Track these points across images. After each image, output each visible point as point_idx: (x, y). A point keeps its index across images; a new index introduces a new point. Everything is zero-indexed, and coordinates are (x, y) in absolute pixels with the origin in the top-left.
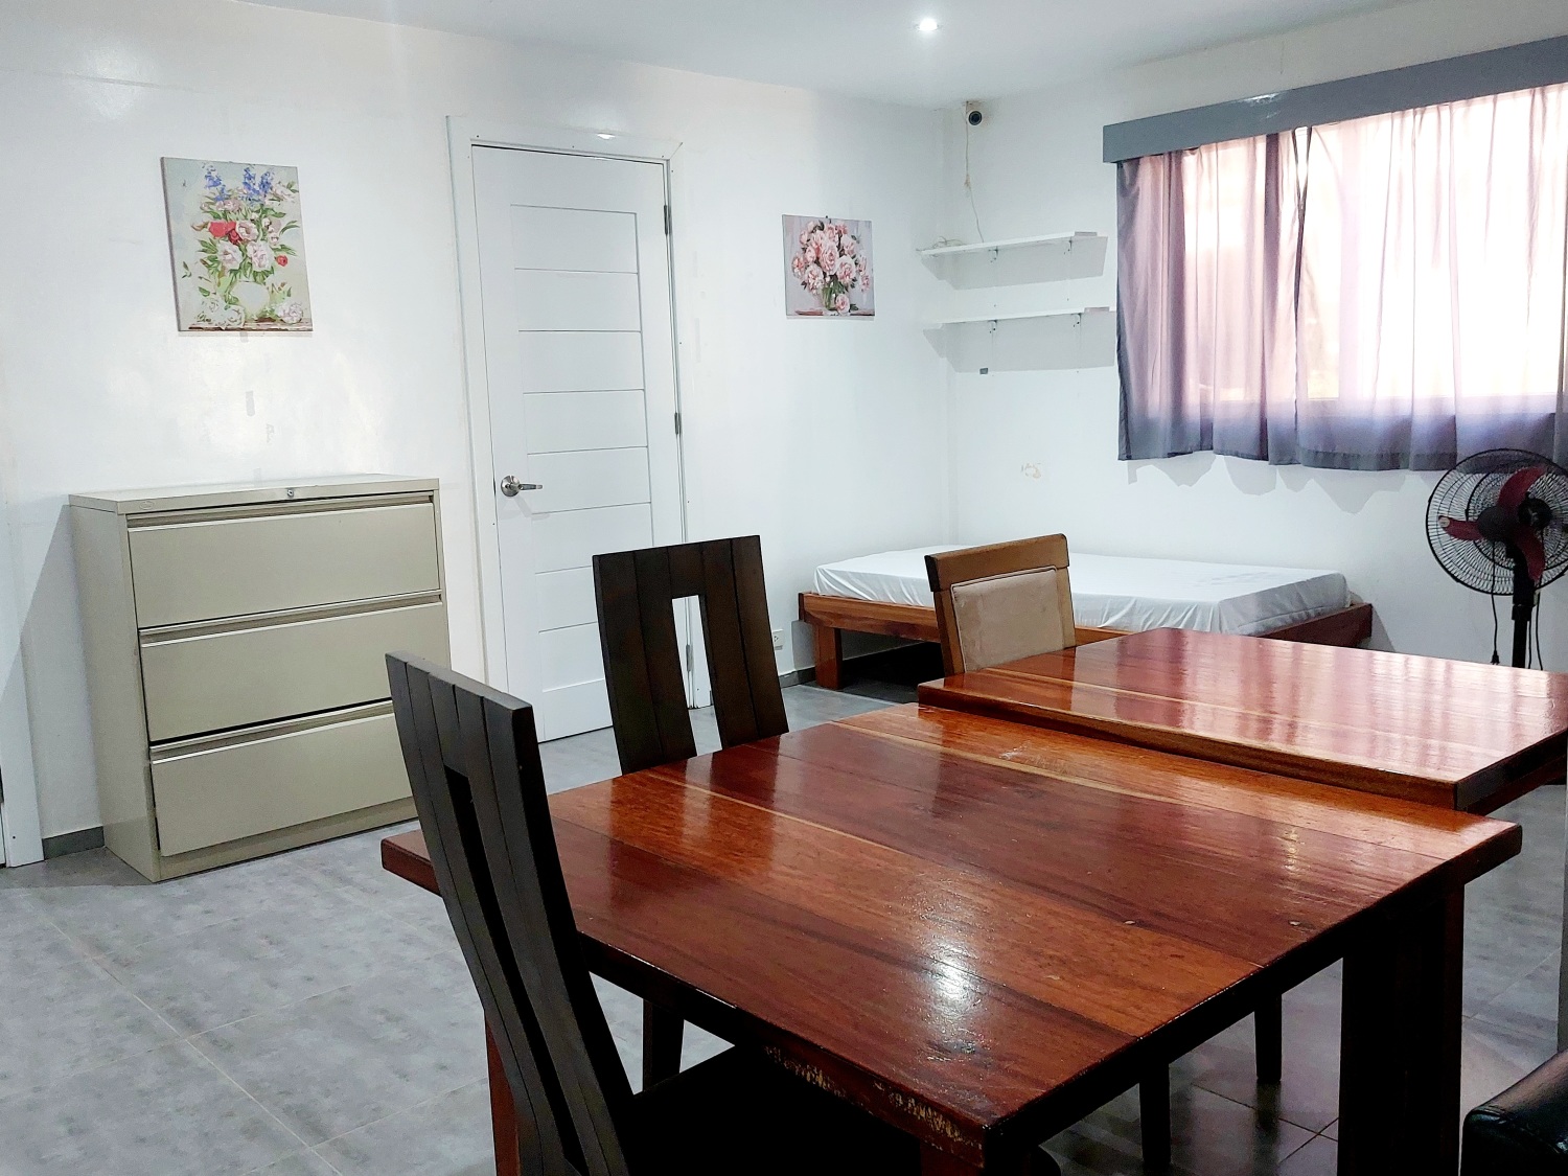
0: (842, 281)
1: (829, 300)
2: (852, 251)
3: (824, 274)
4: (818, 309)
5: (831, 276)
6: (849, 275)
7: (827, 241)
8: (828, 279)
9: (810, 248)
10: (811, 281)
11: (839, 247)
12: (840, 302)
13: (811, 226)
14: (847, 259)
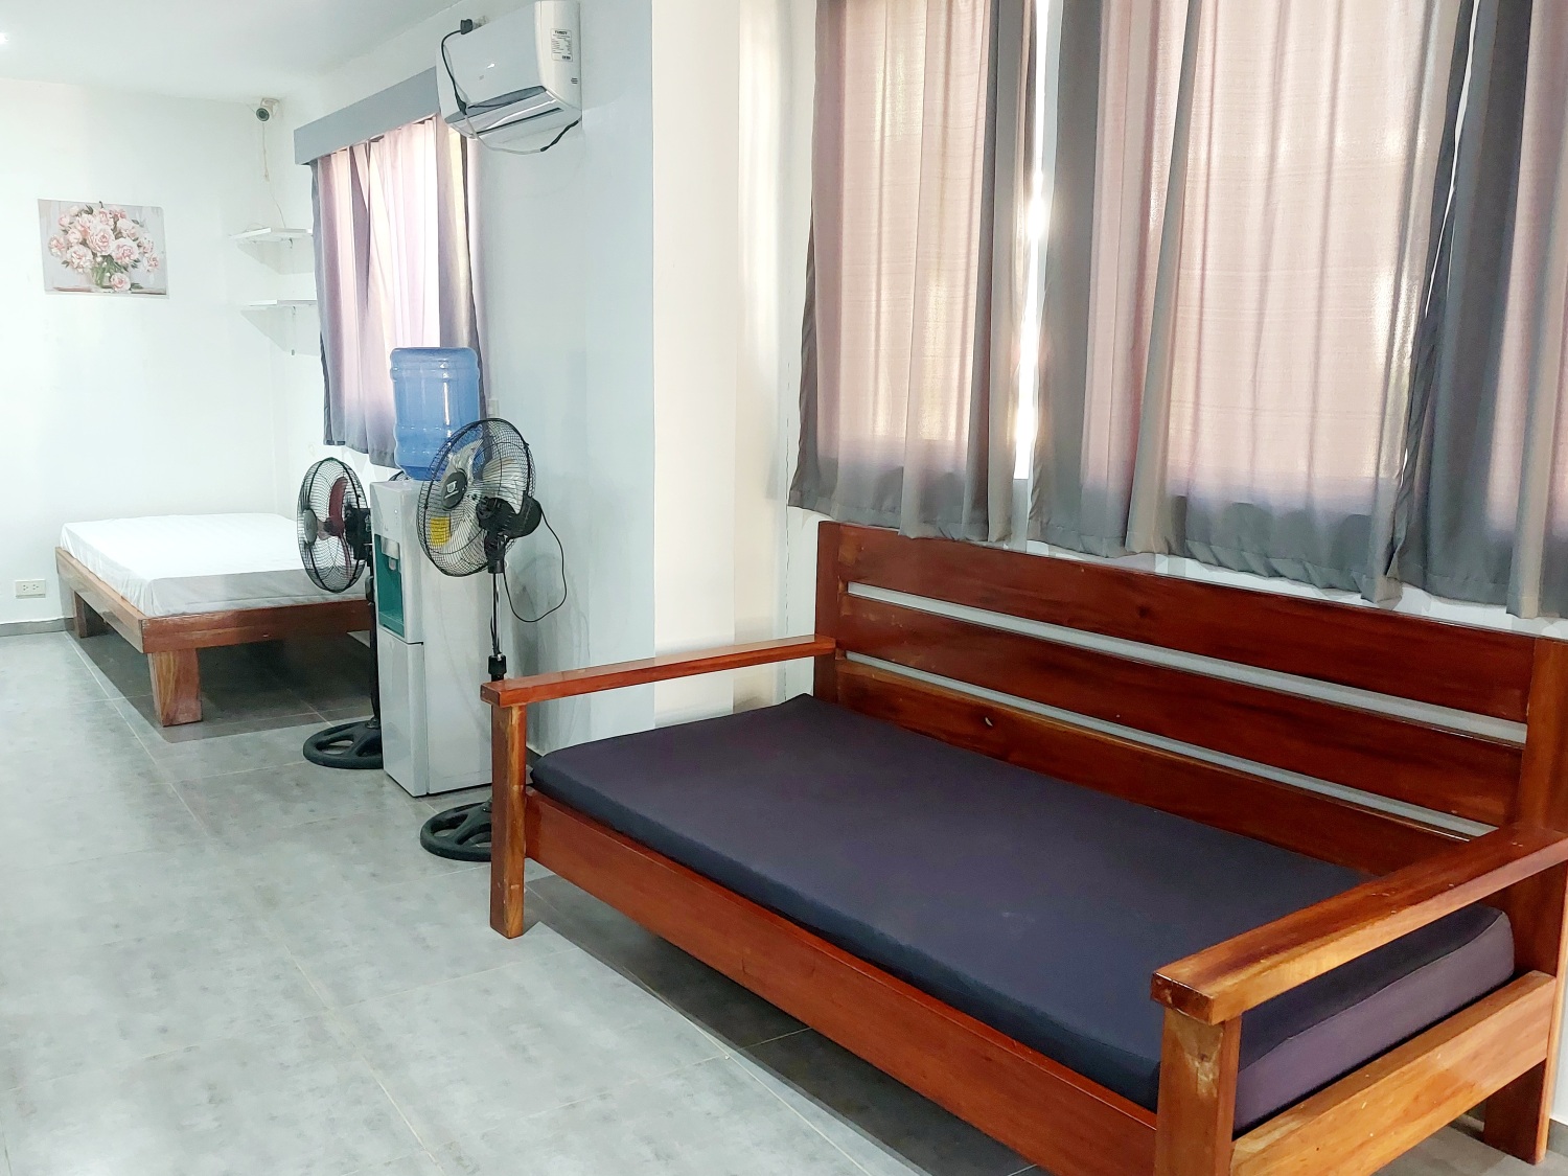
0: (119, 262)
1: (101, 278)
2: (133, 234)
3: (94, 255)
4: (86, 286)
5: (104, 257)
6: (129, 256)
7: (98, 226)
8: (99, 259)
9: (73, 230)
10: (76, 261)
11: (114, 230)
12: (117, 280)
13: (75, 210)
14: (127, 242)
